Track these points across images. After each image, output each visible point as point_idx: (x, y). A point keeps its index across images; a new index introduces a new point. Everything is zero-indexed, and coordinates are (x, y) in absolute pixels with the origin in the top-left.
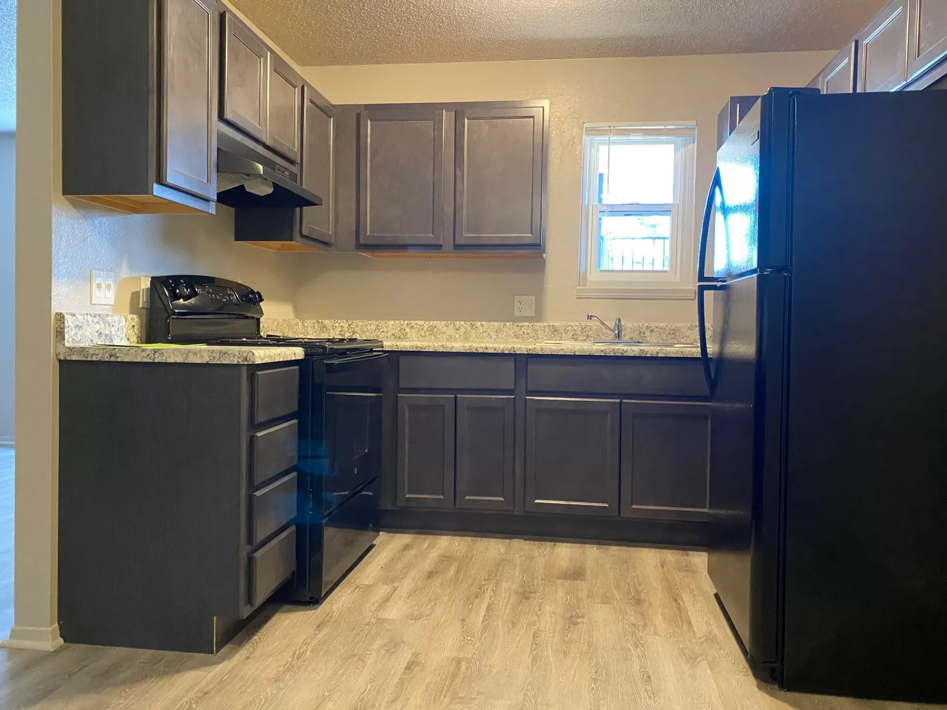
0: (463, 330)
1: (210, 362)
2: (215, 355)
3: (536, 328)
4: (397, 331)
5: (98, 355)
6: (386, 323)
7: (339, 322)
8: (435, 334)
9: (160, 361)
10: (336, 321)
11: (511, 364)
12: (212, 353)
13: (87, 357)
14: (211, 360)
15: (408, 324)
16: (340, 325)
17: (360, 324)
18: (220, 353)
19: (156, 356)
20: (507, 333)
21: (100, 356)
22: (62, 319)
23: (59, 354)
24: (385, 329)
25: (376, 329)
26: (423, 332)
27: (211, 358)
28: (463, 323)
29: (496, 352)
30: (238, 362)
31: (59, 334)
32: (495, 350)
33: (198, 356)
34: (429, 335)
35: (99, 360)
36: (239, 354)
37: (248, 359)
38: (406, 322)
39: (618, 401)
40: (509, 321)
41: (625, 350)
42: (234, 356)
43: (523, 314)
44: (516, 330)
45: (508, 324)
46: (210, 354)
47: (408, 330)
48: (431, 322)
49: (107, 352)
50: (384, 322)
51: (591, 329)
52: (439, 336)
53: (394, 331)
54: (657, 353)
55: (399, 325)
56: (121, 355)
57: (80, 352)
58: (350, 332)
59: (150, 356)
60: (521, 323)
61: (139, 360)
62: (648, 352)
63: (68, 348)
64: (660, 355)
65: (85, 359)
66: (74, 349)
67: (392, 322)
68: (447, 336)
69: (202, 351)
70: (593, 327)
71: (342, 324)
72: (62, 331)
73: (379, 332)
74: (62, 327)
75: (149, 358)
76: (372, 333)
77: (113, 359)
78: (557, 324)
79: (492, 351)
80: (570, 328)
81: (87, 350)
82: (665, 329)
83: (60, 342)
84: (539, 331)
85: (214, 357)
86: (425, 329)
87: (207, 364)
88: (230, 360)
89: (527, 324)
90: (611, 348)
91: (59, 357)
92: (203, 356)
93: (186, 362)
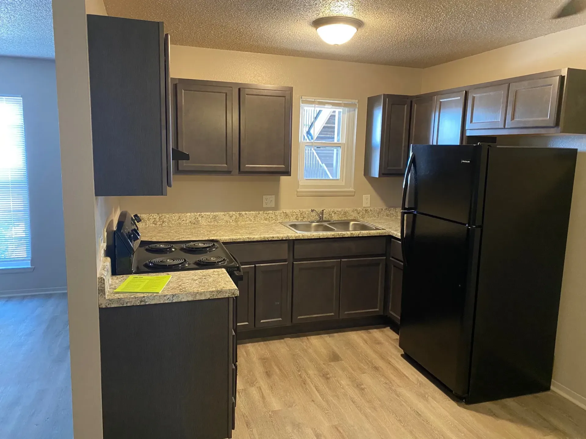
0: (234, 217)
1: (211, 298)
2: (214, 293)
3: (276, 214)
4: (193, 219)
5: (131, 302)
6: (185, 215)
7: (152, 215)
8: (217, 220)
9: (177, 301)
10: (151, 215)
11: (286, 246)
12: (212, 292)
13: (123, 304)
14: (211, 297)
15: (200, 215)
16: (154, 217)
17: (168, 216)
18: (217, 292)
19: (174, 298)
20: (260, 218)
21: (133, 302)
22: (102, 281)
23: (102, 304)
24: (184, 219)
25: (178, 219)
26: (210, 219)
27: (212, 295)
28: (234, 213)
29: (278, 239)
30: (229, 296)
31: (101, 291)
32: (278, 238)
33: (203, 295)
34: (213, 221)
35: (132, 305)
36: (229, 291)
37: (235, 294)
38: (199, 214)
39: (340, 260)
40: (261, 211)
41: (344, 234)
42: (226, 292)
43: (269, 206)
44: (265, 216)
45: (261, 212)
46: (211, 293)
47: (200, 219)
48: (215, 213)
49: (138, 299)
50: (184, 214)
51: (305, 214)
52: (220, 221)
53: (191, 220)
54: (359, 234)
55: (194, 216)
56: (149, 300)
57: (118, 301)
58: (160, 222)
59: (169, 299)
60: (268, 211)
61: (162, 302)
62: (354, 234)
63: (108, 300)
64: (360, 236)
65: (122, 306)
66: (113, 300)
67: (189, 214)
68: (225, 221)
69: (206, 292)
70: (306, 212)
71: (155, 217)
72: (103, 289)
73: (181, 221)
74: (103, 286)
75: (169, 300)
76: (176, 221)
77: (143, 303)
78: (288, 211)
79: (276, 239)
80: (294, 214)
81: (123, 299)
82: (341, 212)
83: (102, 296)
84: (278, 216)
85: (213, 295)
86: (211, 217)
87: (209, 299)
88: (223, 296)
89: (271, 212)
90: (337, 233)
91: (100, 307)
92: (206, 295)
93: (195, 299)
